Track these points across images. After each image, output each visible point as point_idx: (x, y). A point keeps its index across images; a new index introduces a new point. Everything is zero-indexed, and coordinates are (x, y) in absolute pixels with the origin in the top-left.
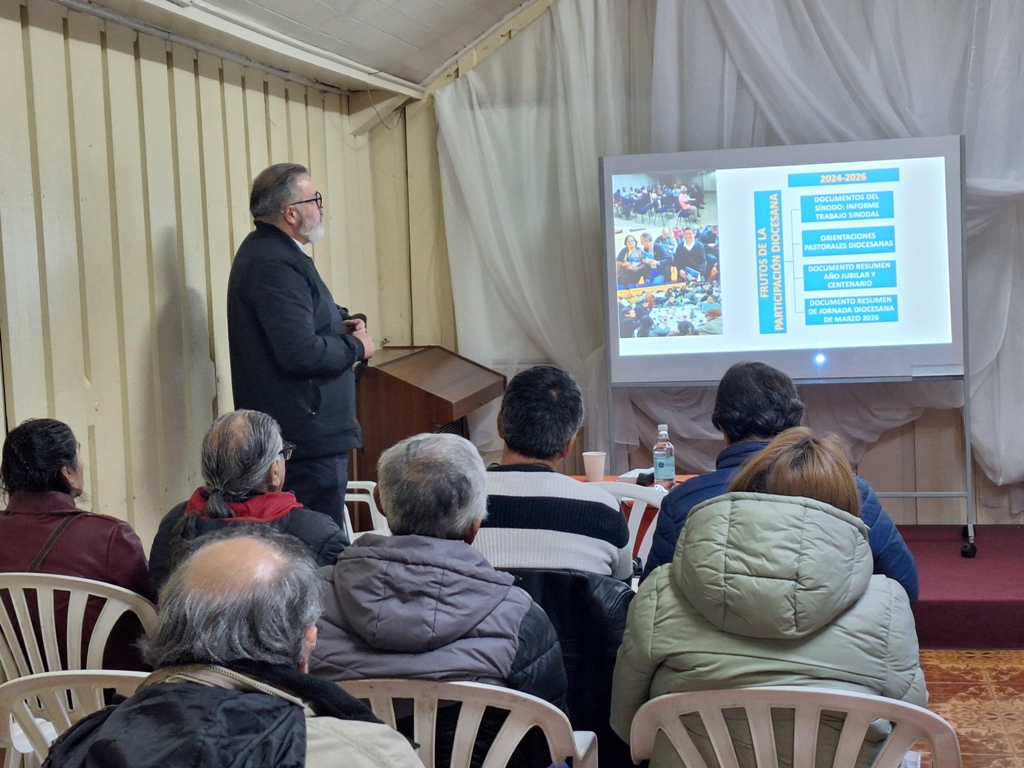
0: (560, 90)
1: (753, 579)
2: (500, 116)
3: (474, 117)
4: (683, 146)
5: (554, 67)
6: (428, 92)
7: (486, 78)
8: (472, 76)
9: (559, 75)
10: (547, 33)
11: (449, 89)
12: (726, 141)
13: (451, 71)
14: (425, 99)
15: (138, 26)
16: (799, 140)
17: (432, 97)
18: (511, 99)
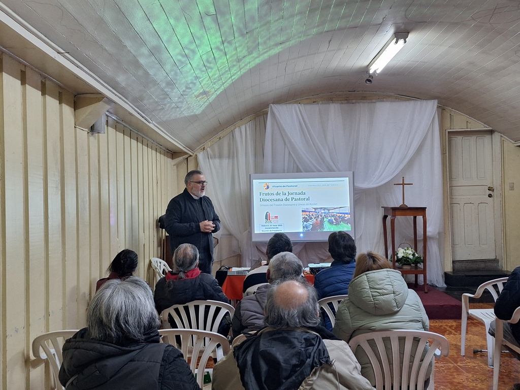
0: (235, 154)
1: (382, 297)
2: (217, 161)
3: (209, 161)
4: (273, 172)
5: (233, 148)
6: (195, 153)
7: (213, 150)
8: (208, 149)
9: (235, 151)
10: (231, 137)
11: (202, 153)
12: (286, 171)
13: (202, 148)
14: (194, 156)
15: (132, 129)
16: (307, 171)
17: (196, 155)
18: (220, 157)
